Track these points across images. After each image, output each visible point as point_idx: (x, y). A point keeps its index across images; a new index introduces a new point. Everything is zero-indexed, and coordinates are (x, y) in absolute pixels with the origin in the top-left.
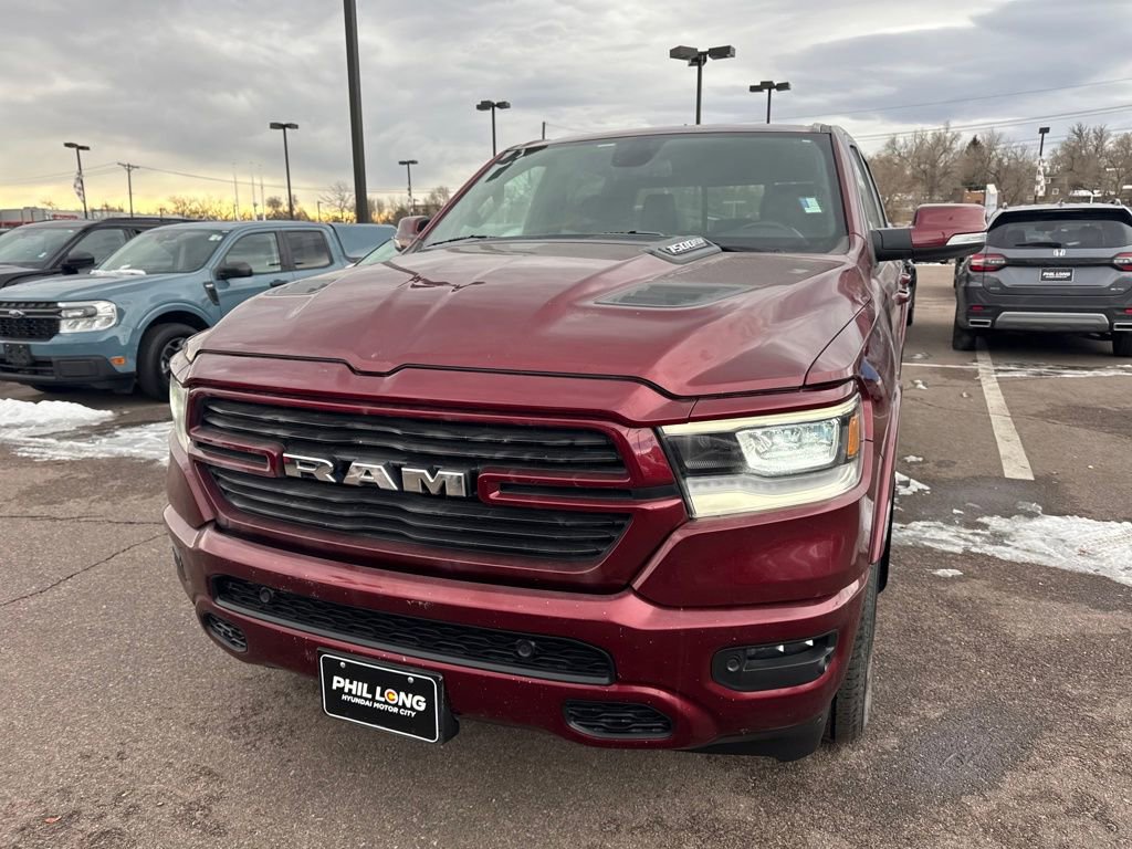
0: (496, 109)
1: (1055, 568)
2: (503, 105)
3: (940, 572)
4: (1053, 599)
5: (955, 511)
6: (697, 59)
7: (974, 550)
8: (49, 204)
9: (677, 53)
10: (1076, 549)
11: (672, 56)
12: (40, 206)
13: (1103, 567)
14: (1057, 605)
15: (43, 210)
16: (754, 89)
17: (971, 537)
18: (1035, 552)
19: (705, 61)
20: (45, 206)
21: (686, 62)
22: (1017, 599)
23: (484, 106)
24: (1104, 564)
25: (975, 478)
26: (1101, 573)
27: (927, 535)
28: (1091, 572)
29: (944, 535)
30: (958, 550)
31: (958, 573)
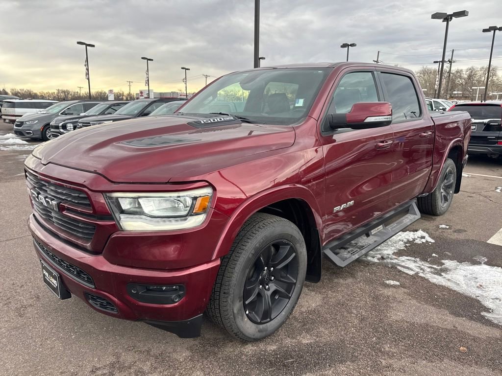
0: (350, 47)
1: (455, 291)
2: (353, 45)
3: (387, 282)
4: (433, 305)
5: (434, 255)
6: (447, 18)
7: (421, 275)
8: (180, 91)
9: (436, 16)
10: (478, 284)
11: (432, 18)
12: (177, 92)
13: (483, 296)
14: (433, 309)
15: (177, 93)
16: (485, 31)
17: (426, 268)
18: (452, 281)
19: (451, 19)
20: (179, 92)
21: (442, 20)
22: (414, 302)
23: (344, 46)
24: (484, 294)
25: (468, 241)
26: (478, 298)
27: (403, 264)
28: (474, 297)
29: (412, 265)
30: (411, 273)
31: (398, 283)
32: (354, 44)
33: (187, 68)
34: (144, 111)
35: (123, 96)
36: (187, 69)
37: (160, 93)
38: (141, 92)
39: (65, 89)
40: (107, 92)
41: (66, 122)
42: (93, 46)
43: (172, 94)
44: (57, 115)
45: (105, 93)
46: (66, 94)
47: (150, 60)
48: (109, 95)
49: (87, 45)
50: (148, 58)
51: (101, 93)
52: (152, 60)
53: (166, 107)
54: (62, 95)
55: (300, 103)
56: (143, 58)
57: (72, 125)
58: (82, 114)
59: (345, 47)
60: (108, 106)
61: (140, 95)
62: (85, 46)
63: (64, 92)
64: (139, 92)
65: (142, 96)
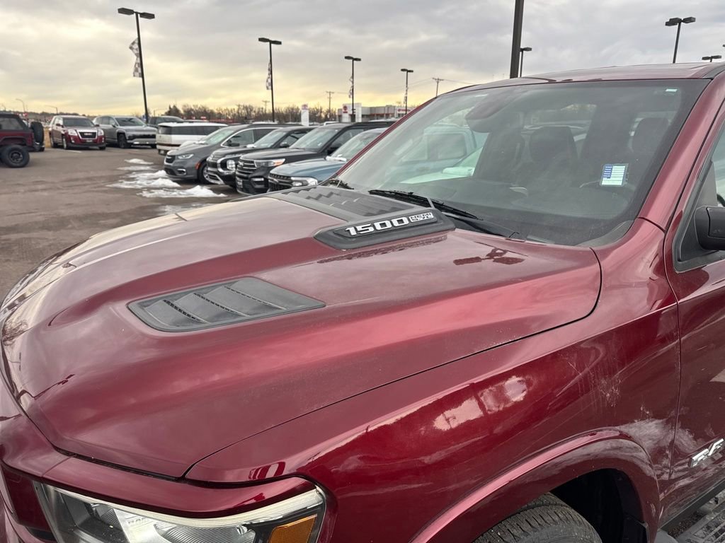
12: (394, 105)
15: (394, 107)
32: (691, 18)
33: (409, 69)
34: (331, 144)
35: (321, 112)
36: (410, 71)
37: (371, 108)
38: (345, 108)
39: (247, 104)
40: (300, 108)
41: (227, 157)
42: (280, 43)
43: (386, 108)
44: (218, 146)
45: (298, 109)
46: (249, 110)
47: (357, 59)
48: (302, 111)
49: (272, 42)
50: (355, 57)
51: (293, 109)
52: (359, 60)
53: (361, 139)
54: (244, 112)
55: (616, 176)
56: (347, 58)
57: (234, 163)
58: (250, 146)
59: (674, 24)
60: (284, 134)
61: (343, 111)
62: (268, 43)
63: (246, 108)
64: (342, 107)
65: (346, 112)
